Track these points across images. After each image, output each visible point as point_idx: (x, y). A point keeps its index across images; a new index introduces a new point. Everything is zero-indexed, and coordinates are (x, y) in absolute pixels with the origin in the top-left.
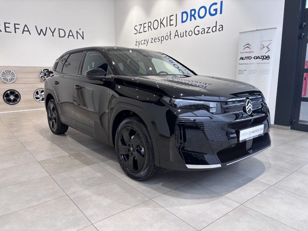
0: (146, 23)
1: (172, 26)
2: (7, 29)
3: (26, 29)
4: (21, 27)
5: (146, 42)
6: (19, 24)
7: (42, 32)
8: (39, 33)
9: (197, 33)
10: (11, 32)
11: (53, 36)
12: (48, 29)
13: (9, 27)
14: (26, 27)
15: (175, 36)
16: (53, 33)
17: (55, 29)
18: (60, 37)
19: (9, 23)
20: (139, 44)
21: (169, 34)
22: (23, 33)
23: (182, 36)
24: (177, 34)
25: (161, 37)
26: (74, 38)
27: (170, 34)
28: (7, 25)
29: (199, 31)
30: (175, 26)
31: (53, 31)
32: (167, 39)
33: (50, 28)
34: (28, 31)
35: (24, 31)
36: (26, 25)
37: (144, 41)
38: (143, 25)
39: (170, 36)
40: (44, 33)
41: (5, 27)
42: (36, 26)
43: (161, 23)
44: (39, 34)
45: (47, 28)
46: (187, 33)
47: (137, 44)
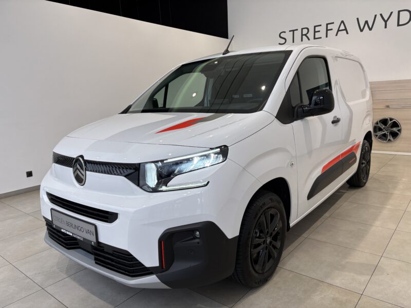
2: (317, 35)
3: (343, 28)
4: (335, 27)
6: (333, 23)
7: (366, 25)
8: (362, 28)
10: (321, 38)
11: (386, 27)
12: (378, 17)
13: (319, 31)
14: (342, 24)
16: (386, 22)
17: (392, 13)
18: (399, 25)
19: (320, 25)
22: (337, 35)
28: (317, 29)
31: (386, 19)
33: (381, 15)
34: (346, 29)
35: (339, 30)
36: (342, 22)
40: (370, 27)
41: (315, 32)
42: (358, 19)
44: (362, 30)
45: (376, 16)
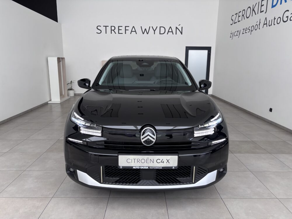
0: (240, 12)
1: (262, 12)
2: (120, 32)
3: (133, 30)
4: (130, 29)
5: (238, 34)
6: (129, 27)
7: (145, 31)
9: (285, 19)
10: (122, 33)
11: (154, 34)
12: (151, 28)
13: (121, 30)
15: (264, 24)
16: (154, 31)
17: (157, 27)
18: (160, 34)
19: (122, 26)
20: (233, 36)
21: (258, 24)
22: (131, 33)
23: (270, 24)
24: (265, 23)
25: (252, 27)
26: (173, 34)
27: (260, 23)
28: (120, 28)
29: (287, 17)
30: (265, 13)
32: (256, 29)
34: (135, 31)
35: (132, 31)
36: (134, 27)
37: (237, 32)
38: (238, 14)
39: (259, 25)
40: (147, 32)
41: (119, 30)
42: (141, 27)
43: (253, 10)
44: (143, 33)
46: (276, 20)
47: (232, 36)
